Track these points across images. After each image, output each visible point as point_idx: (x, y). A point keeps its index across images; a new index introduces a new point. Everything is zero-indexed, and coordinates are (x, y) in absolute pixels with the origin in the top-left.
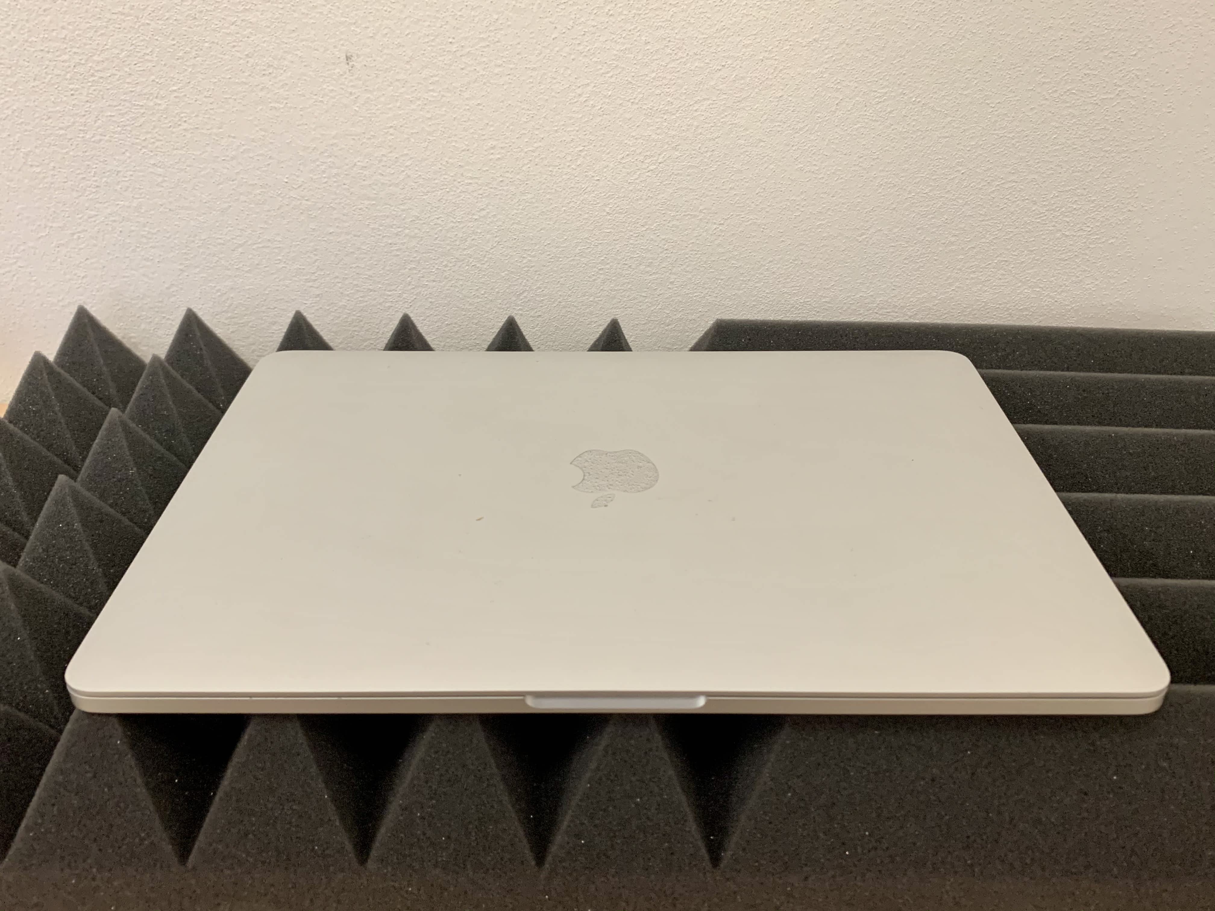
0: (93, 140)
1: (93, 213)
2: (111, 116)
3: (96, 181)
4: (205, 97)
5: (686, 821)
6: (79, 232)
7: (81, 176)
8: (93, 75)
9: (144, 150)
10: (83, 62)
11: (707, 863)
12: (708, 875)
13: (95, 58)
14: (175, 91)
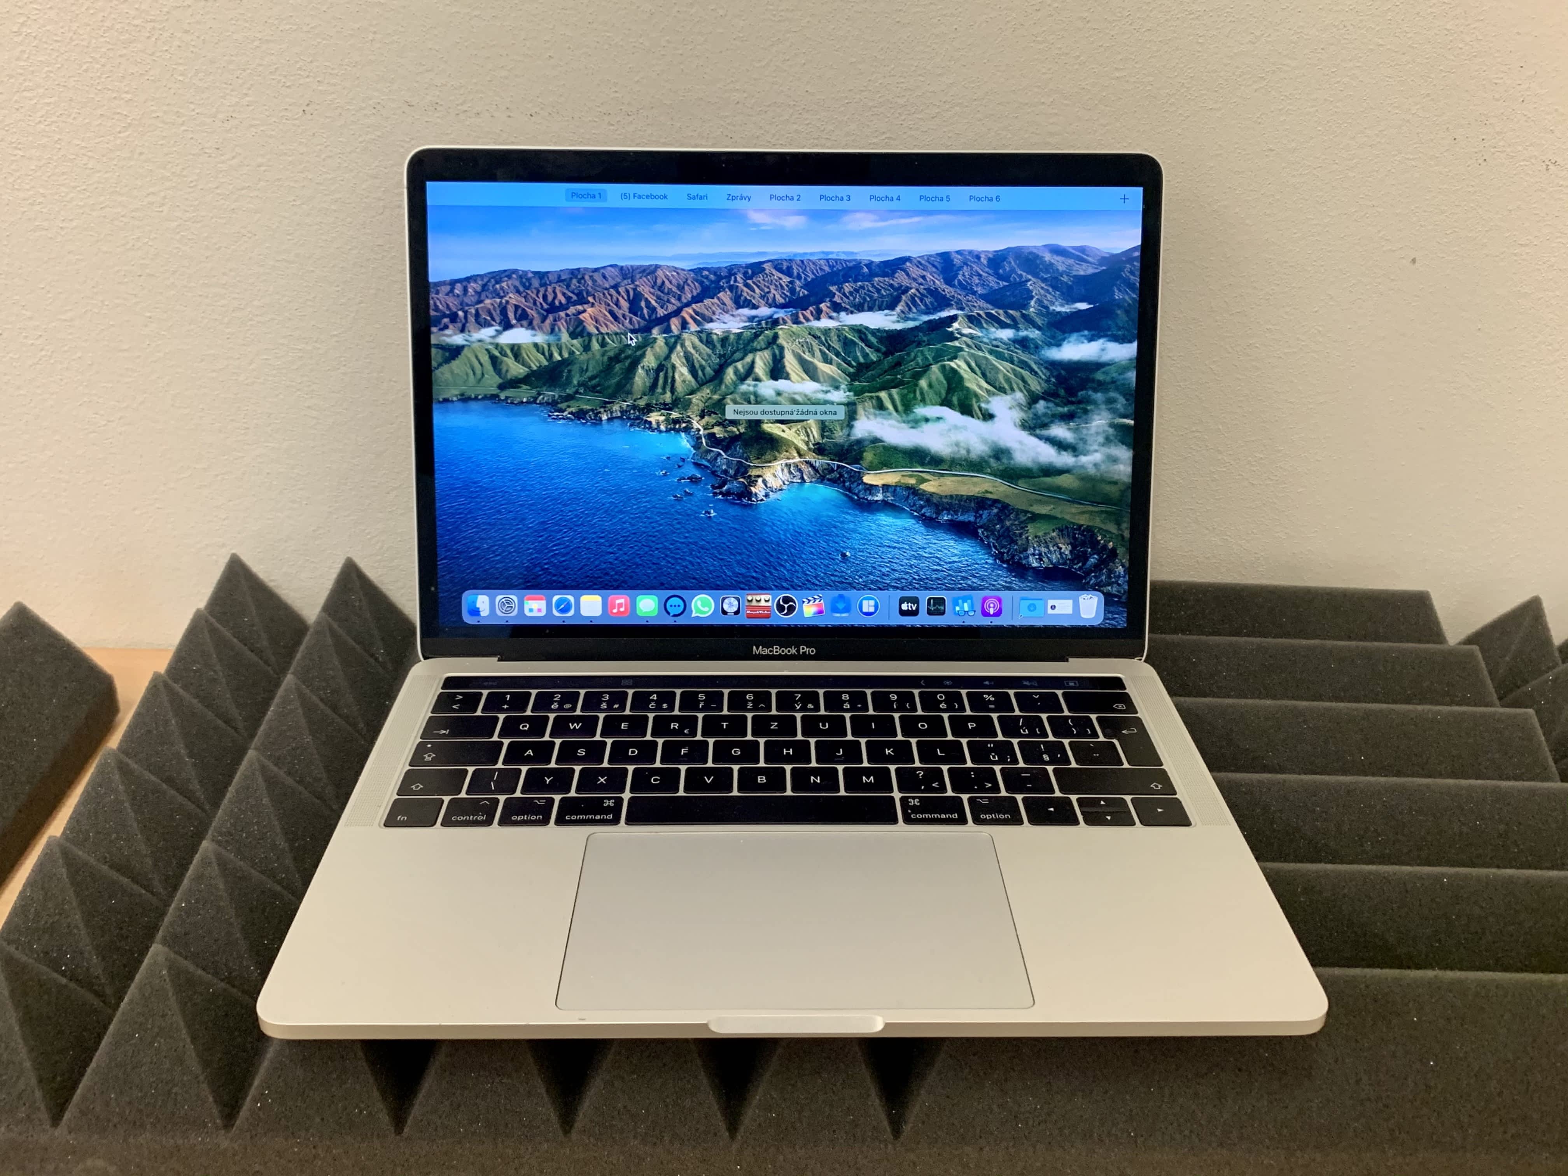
0: (246, 382)
1: (240, 454)
2: (266, 359)
3: (245, 423)
4: (368, 342)
5: (869, 1095)
6: (222, 474)
7: (231, 418)
8: (251, 320)
9: (299, 393)
10: (242, 306)
11: (888, 1135)
12: (890, 1146)
13: (256, 303)
14: (335, 335)
